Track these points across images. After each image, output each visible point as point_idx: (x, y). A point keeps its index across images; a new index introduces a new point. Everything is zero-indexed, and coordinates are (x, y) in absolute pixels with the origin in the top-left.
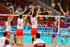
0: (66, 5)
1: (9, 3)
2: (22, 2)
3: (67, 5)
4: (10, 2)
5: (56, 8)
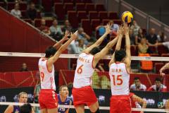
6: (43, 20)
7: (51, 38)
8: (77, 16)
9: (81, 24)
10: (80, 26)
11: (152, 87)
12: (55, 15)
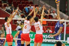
1: (6, 4)
2: (21, 3)
4: (6, 2)
5: (62, 10)
6: (3, 4)
7: (6, 11)
8: (17, 3)
9: (18, 6)
10: (17, 7)
11: (46, 31)
12: (8, 3)
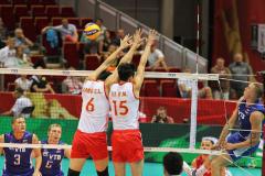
0: (226, 25)
2: (30, 12)
3: (231, 25)
5: (183, 38)
